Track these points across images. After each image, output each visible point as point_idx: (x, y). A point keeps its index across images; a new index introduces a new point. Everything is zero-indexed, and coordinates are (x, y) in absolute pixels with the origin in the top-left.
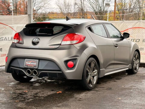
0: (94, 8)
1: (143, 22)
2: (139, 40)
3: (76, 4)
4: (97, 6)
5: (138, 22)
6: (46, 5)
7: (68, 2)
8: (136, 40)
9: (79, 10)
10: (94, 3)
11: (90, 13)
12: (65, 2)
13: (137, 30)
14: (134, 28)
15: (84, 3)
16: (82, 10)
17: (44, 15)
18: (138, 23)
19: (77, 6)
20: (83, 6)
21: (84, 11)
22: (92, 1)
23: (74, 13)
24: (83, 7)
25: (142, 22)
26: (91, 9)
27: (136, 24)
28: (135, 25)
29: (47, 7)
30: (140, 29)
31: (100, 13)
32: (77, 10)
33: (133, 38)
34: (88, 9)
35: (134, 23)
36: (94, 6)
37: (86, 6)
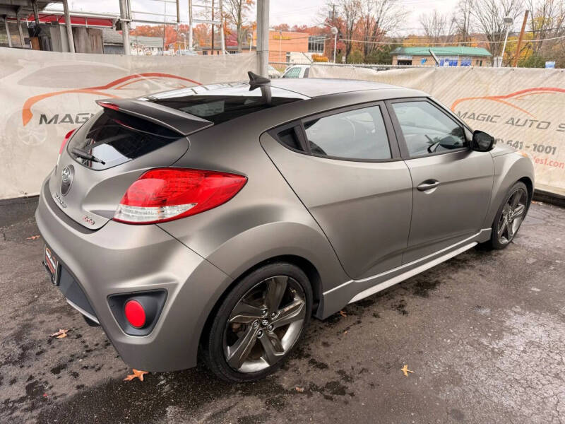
0: (486, 28)
2: (549, 123)
3: (454, 20)
4: (494, 23)
6: (400, 22)
7: (440, 16)
9: (458, 31)
10: (488, 17)
11: (478, 36)
12: (435, 18)
13: (547, 95)
14: (541, 89)
15: (470, 18)
16: (464, 30)
17: (395, 40)
18: (556, 76)
19: (456, 25)
20: (467, 23)
21: (467, 34)
22: (486, 15)
23: (450, 37)
24: (466, 26)
26: (481, 30)
27: (549, 79)
28: (545, 83)
29: (402, 28)
30: (558, 93)
31: (496, 36)
32: (454, 32)
34: (475, 28)
36: (488, 24)
37: (472, 24)
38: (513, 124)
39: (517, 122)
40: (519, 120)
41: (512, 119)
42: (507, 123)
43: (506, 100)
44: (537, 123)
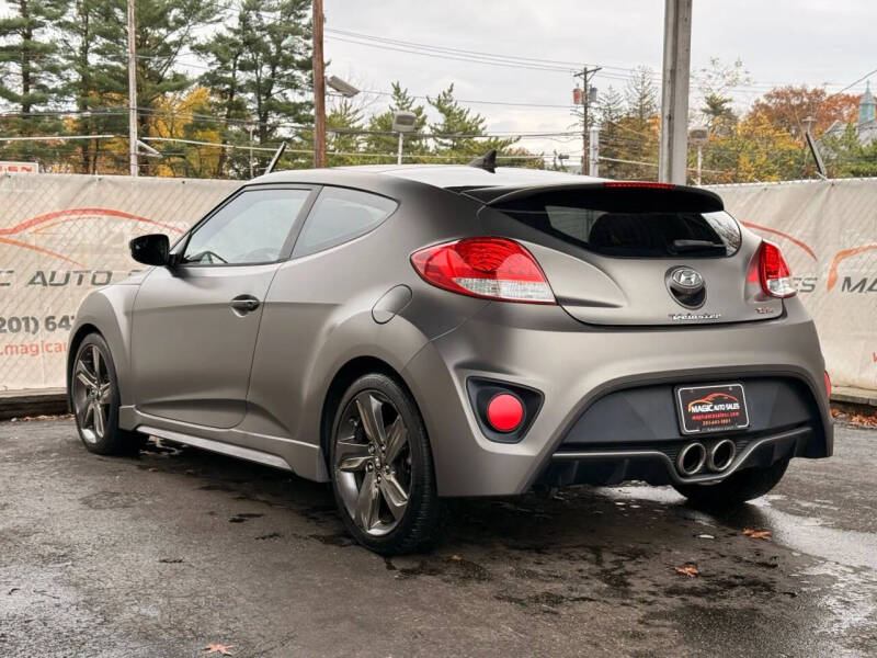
1: (116, 184)
2: (110, 274)
5: (90, 182)
8: (94, 277)
18: (92, 188)
25: (110, 186)
27: (83, 194)
28: (79, 200)
33: (77, 268)
35: (68, 188)
38: (45, 284)
39: (52, 279)
40: (54, 274)
41: (40, 274)
42: (32, 282)
43: (14, 237)
44: (90, 277)
